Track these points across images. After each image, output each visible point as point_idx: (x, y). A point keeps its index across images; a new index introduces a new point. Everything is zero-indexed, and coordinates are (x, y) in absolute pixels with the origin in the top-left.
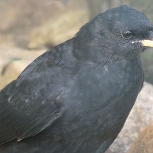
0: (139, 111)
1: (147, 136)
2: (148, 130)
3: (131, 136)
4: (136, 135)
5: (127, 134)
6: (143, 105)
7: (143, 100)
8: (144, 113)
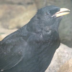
0: (60, 57)
1: (63, 69)
2: (64, 66)
3: (56, 69)
4: (58, 69)
5: (54, 68)
6: (61, 54)
7: (61, 52)
8: (62, 58)
